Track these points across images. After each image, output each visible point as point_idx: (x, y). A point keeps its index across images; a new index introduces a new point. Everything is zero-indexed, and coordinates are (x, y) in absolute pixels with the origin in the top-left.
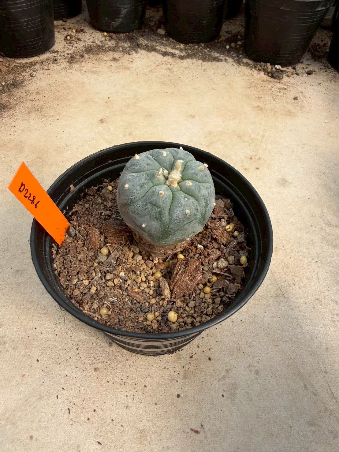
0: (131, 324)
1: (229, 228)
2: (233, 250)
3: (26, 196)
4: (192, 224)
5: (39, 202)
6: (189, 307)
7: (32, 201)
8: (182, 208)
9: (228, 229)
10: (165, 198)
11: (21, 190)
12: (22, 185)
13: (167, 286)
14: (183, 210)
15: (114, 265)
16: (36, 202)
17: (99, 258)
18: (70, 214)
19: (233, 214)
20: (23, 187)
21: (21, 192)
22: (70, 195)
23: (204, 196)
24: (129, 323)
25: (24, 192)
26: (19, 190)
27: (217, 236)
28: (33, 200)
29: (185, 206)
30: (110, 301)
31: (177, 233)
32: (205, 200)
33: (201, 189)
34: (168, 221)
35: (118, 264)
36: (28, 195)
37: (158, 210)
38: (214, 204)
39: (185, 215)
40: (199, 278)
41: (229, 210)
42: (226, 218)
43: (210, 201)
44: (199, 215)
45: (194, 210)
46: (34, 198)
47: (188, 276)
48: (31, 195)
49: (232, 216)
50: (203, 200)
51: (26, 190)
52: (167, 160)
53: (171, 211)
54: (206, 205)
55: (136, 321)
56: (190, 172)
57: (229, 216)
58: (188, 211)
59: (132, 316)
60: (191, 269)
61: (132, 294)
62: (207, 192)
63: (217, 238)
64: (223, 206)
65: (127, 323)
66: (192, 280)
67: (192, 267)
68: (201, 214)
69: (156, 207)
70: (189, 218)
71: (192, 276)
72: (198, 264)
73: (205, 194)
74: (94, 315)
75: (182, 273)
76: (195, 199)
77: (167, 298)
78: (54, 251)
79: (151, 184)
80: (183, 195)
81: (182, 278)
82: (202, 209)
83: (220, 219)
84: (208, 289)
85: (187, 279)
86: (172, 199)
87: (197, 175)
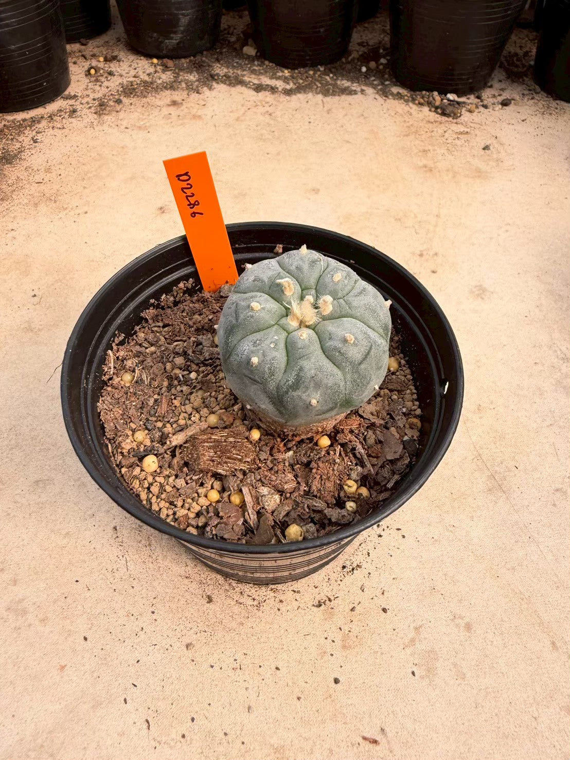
0: (117, 416)
1: (349, 487)
2: (306, 509)
3: (184, 190)
4: (255, 387)
5: (202, 214)
6: (174, 481)
7: (191, 204)
8: (255, 348)
9: (346, 485)
10: (252, 317)
11: (181, 178)
12: (186, 174)
13: (190, 434)
14: (253, 352)
16: (196, 209)
19: (390, 485)
20: (185, 178)
21: (179, 179)
22: (269, 255)
23: (301, 369)
24: (118, 412)
25: (184, 185)
26: (178, 176)
27: (318, 470)
28: (194, 205)
29: (260, 349)
30: (142, 375)
32: (298, 375)
34: (232, 348)
36: (189, 192)
37: (234, 322)
38: (314, 402)
39: (248, 361)
40: (220, 471)
41: (394, 473)
42: (366, 472)
43: (307, 388)
44: (272, 386)
45: (266, 369)
46: (197, 203)
47: (216, 453)
48: (193, 195)
49: (385, 485)
50: (294, 373)
51: (188, 184)
52: (331, 287)
53: (244, 339)
54: (293, 383)
55: (128, 420)
56: (330, 327)
57: (380, 479)
58: (255, 360)
59: (132, 412)
60: (230, 452)
61: (164, 397)
62: (313, 371)
63: (314, 471)
64: (389, 458)
65: (118, 410)
66: (213, 461)
67: (234, 452)
68: (278, 388)
69: (235, 316)
70: (252, 372)
71: (220, 457)
72: (249, 460)
73: (306, 370)
74: (112, 365)
75: (215, 441)
76: (288, 360)
77: (170, 441)
78: (181, 285)
79: (267, 288)
80: (276, 337)
81: (206, 444)
82: (282, 383)
83: (361, 463)
84: (214, 496)
85: (211, 454)
86: (261, 327)
87: (330, 339)
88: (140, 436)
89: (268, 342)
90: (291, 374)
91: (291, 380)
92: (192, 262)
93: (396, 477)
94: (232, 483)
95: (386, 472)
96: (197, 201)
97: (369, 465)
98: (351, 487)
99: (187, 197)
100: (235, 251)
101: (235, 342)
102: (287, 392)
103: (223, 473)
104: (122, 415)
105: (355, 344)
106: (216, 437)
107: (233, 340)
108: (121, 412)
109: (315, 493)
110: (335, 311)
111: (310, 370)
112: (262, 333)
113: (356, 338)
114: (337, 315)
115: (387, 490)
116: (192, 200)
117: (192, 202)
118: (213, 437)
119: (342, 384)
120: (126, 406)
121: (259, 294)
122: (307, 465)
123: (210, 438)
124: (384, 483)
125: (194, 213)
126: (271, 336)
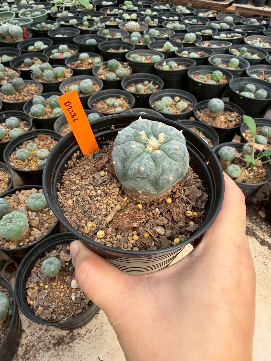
0: (75, 219)
1: (189, 213)
2: (178, 228)
3: (69, 110)
4: (144, 181)
5: (78, 119)
6: (116, 237)
7: (72, 116)
8: (140, 164)
9: (187, 213)
10: (133, 151)
11: (67, 104)
12: (69, 102)
13: (113, 215)
14: (140, 166)
15: (99, 183)
16: (75, 117)
17: (95, 175)
18: (104, 143)
19: (203, 207)
20: (68, 104)
21: (66, 105)
22: (109, 131)
23: (163, 166)
24: (74, 217)
25: (68, 107)
26: (65, 104)
27: (174, 211)
28: (74, 116)
29: (143, 163)
30: (77, 198)
31: (132, 181)
32: (162, 169)
33: (164, 160)
34: (127, 168)
35: (102, 184)
36: (71, 110)
37: (125, 156)
38: (171, 178)
39: (139, 170)
40: (135, 226)
41: (202, 202)
42: (192, 205)
43: (167, 173)
44: (152, 177)
45: (148, 171)
46: (75, 115)
47: (129, 219)
48: (73, 111)
49: (201, 208)
50: (160, 169)
51: (70, 106)
52: (159, 131)
53: (133, 162)
54: (161, 173)
55: (80, 219)
56: (167, 146)
57: (198, 206)
58: (142, 168)
59: (80, 215)
60: (135, 216)
61: (92, 204)
62: (168, 165)
63: (172, 212)
64: (198, 196)
65: (74, 216)
66: (130, 223)
67: (137, 216)
68: (155, 178)
69: (124, 154)
70: (142, 174)
71: (132, 220)
72: (144, 217)
73: (165, 166)
74: (61, 198)
75: (127, 214)
76: (156, 164)
77: (106, 221)
78: (75, 155)
79: (133, 138)
80: (147, 157)
81: (124, 217)
82: (156, 174)
83: (188, 203)
84: (136, 237)
85: (128, 220)
86: (139, 154)
87: (169, 150)
88: (90, 224)
89: (144, 159)
90: (159, 169)
91: (160, 172)
92: (77, 143)
93: (204, 204)
94: (141, 229)
95: (199, 203)
96: (75, 114)
97: (191, 202)
98: (190, 213)
99: (70, 113)
100: (94, 133)
101: (129, 165)
102: (159, 178)
103: (137, 226)
104: (77, 218)
105: (180, 149)
106: (127, 212)
107: (127, 164)
108: (76, 217)
109: (177, 221)
110: (165, 139)
111: (167, 165)
112: (140, 157)
113: (180, 147)
114: (167, 141)
115: (202, 210)
116: (73, 114)
117: (73, 115)
118: (126, 213)
119: (179, 167)
120: (77, 214)
121: (132, 142)
122: (168, 211)
123: (125, 214)
124: (200, 208)
125: (74, 120)
126: (144, 157)
